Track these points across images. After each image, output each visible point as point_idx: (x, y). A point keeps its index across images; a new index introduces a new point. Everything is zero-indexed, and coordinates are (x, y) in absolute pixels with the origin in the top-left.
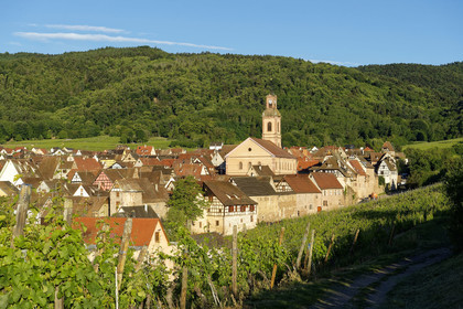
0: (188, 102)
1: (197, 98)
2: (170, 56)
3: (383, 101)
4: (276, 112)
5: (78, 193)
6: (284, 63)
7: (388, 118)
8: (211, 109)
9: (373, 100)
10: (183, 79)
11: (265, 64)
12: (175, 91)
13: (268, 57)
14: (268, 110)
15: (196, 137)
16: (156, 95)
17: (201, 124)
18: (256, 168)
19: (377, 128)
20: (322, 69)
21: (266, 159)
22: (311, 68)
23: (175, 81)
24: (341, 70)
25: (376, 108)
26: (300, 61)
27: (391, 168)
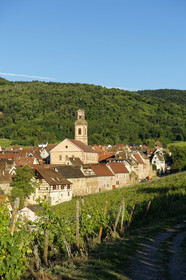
0: (24, 115)
1: (30, 112)
2: (11, 83)
3: (155, 114)
4: (85, 122)
6: (87, 88)
7: (158, 125)
8: (39, 119)
9: (148, 113)
10: (20, 98)
11: (75, 89)
12: (14, 108)
13: (78, 85)
14: (79, 120)
15: (29, 139)
16: (1, 110)
17: (32, 130)
18: (71, 159)
19: (151, 132)
20: (114, 93)
21: (78, 153)
22: (107, 92)
23: (15, 100)
24: (126, 93)
25: (150, 119)
26: (99, 87)
27: (160, 159)
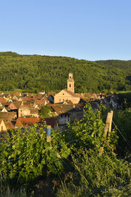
0: (30, 75)
1: (33, 73)
2: (20, 56)
3: (106, 75)
5: (3, 111)
6: (67, 59)
7: (109, 82)
8: (39, 78)
9: (103, 74)
10: (27, 65)
11: (59, 60)
12: (24, 71)
13: (61, 57)
15: (34, 89)
16: (16, 72)
17: (35, 84)
19: (104, 85)
20: (83, 62)
21: (70, 98)
22: (78, 62)
23: (24, 66)
24: (89, 62)
25: (104, 78)
26: (74, 59)
